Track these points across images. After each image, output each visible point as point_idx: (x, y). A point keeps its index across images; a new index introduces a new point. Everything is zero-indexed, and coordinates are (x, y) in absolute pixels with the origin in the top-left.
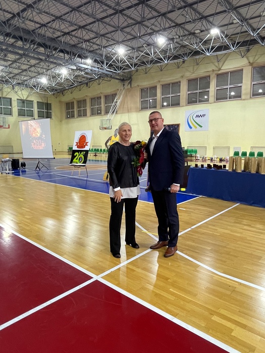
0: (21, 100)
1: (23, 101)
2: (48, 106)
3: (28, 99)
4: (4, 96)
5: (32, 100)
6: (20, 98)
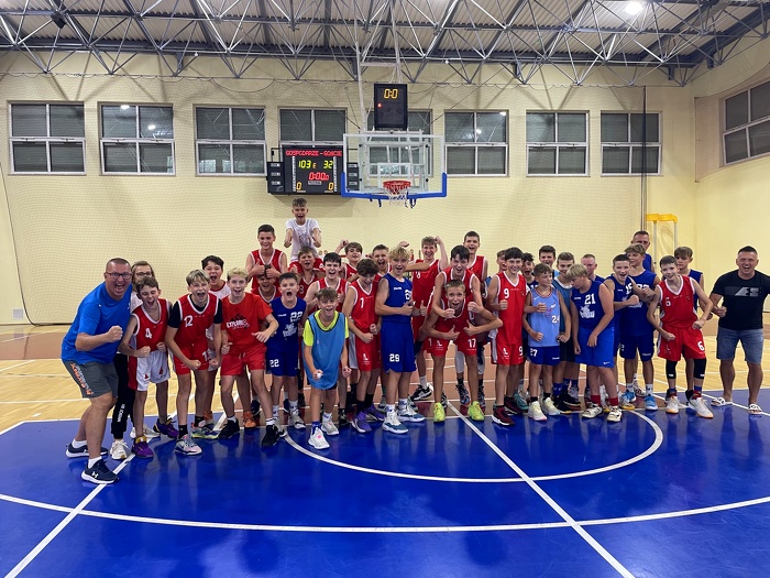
0: (541, 113)
1: (549, 118)
2: (646, 126)
3: (567, 108)
4: (482, 107)
5: (583, 108)
6: (536, 108)
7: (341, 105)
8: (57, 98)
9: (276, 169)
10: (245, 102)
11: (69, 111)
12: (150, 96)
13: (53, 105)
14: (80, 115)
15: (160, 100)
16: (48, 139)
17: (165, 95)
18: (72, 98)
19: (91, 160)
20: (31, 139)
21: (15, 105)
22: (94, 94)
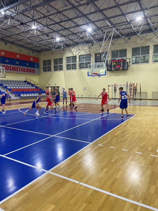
7: (125, 48)
8: (73, 55)
9: (109, 66)
11: (74, 58)
12: (87, 53)
13: (72, 57)
14: (76, 58)
16: (71, 63)
17: (89, 52)
18: (75, 55)
19: (78, 67)
20: (69, 64)
21: (67, 58)
22: (78, 54)
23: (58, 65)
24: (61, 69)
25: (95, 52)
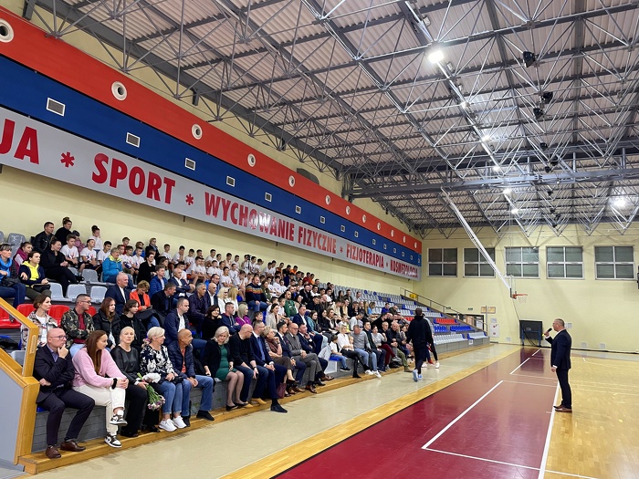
8: (527, 245)
10: (622, 244)
12: (572, 243)
14: (537, 251)
15: (577, 245)
17: (579, 242)
18: (534, 245)
19: (542, 272)
20: (514, 263)
21: (508, 248)
22: (544, 243)
23: (479, 263)
24: (489, 272)
25: (597, 244)
